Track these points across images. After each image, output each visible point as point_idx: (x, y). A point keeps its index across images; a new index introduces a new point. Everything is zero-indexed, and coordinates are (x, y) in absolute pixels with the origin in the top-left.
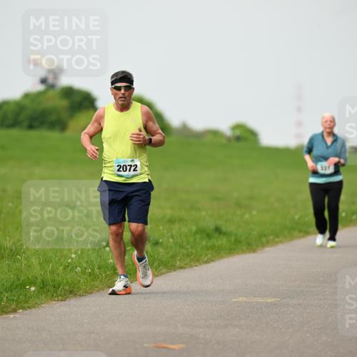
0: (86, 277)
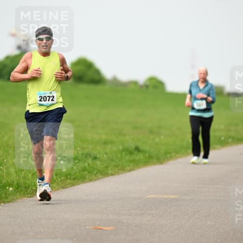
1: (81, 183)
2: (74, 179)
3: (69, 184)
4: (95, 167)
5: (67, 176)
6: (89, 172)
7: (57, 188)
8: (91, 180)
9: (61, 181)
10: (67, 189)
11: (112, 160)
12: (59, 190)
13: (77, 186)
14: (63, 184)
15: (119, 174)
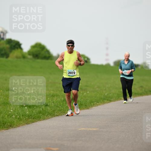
1: (38, 121)
4: (46, 111)
6: (43, 114)
7: (23, 124)
8: (44, 119)
9: (25, 120)
11: (57, 107)
13: (36, 123)
14: (27, 122)
15: (62, 115)
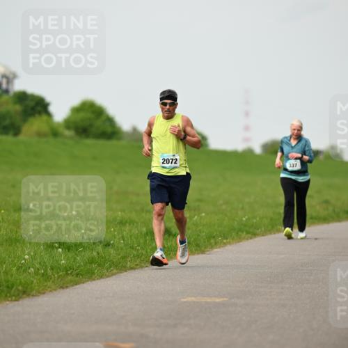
0: (39, 277)
1: (88, 281)
2: (77, 275)
3: (71, 281)
4: (107, 257)
5: (68, 270)
6: (99, 265)
7: (53, 287)
8: (101, 277)
9: (59, 277)
10: (68, 290)
11: (132, 248)
12: (55, 290)
14: (62, 282)
15: (142, 267)
